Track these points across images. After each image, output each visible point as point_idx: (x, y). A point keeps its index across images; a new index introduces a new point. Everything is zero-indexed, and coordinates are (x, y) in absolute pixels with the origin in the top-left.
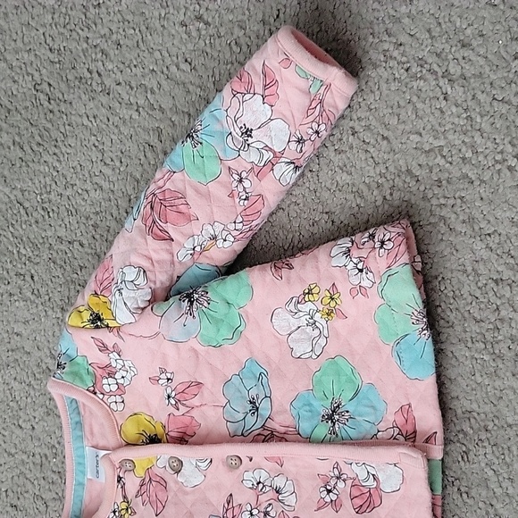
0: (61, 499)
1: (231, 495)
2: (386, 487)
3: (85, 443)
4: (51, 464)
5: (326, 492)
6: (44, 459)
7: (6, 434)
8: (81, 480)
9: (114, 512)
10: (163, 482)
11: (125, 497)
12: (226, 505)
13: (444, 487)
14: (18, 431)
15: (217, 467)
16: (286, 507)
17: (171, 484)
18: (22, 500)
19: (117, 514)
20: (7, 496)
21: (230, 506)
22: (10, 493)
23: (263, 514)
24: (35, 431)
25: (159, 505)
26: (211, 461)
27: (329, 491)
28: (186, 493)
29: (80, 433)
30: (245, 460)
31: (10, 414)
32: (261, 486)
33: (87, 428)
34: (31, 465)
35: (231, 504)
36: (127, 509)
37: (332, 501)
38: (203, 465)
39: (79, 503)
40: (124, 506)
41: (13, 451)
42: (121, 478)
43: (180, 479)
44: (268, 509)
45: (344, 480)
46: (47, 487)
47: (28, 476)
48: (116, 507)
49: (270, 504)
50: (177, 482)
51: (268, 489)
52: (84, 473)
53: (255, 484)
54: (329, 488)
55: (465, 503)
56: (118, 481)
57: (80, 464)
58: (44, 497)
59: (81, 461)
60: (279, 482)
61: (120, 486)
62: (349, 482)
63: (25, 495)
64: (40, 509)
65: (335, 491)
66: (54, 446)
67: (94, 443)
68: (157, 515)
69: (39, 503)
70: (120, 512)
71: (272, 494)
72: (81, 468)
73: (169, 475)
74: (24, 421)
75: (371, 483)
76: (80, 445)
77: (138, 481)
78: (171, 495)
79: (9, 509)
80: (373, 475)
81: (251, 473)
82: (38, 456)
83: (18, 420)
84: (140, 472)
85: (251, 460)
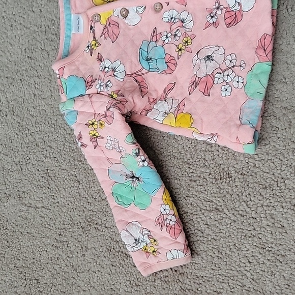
0: (57, 49)
1: (156, 28)
2: (245, 9)
3: (72, 12)
4: (51, 30)
5: (210, 18)
6: (47, 27)
7: (25, 17)
8: (69, 34)
9: (88, 47)
10: (117, 24)
11: (94, 37)
12: (153, 34)
13: (279, 7)
14: (32, 14)
15: (148, 11)
16: (187, 30)
17: (121, 25)
18: (34, 54)
19: (90, 48)
20: (25, 52)
21: (155, 34)
22: (27, 50)
23: (173, 36)
24: (42, 12)
25: (115, 36)
26: (145, 8)
27: (212, 17)
28: (129, 29)
29: (68, 6)
30: (165, 5)
31: (27, 5)
32: (173, 19)
33: (72, 3)
34: (40, 32)
35: (155, 33)
36: (95, 45)
37: (214, 22)
38: (140, 10)
39: (68, 48)
40: (94, 43)
41: (29, 26)
42: (92, 27)
43: (127, 21)
44: (177, 33)
45: (221, 9)
46: (49, 43)
47: (38, 39)
48: (89, 43)
49: (178, 30)
50: (124, 23)
51: (177, 20)
52: (70, 30)
53: (170, 19)
54: (212, 15)
55: (289, 15)
56: (91, 29)
57: (68, 24)
58: (47, 50)
59: (69, 22)
60: (184, 15)
61: (92, 31)
62: (224, 11)
63: (36, 50)
64: (45, 57)
65: (216, 17)
66: (53, 20)
67: (77, 12)
68: (113, 42)
69: (44, 53)
70: (91, 47)
71: (179, 23)
72: (69, 27)
73: (120, 20)
74: (36, 7)
75: (237, 8)
76: (68, 12)
77: (102, 27)
78: (121, 31)
79: (27, 59)
80: (239, 3)
81: (167, 12)
82: (43, 27)
83: (32, 8)
84: (103, 21)
85: (168, 5)
